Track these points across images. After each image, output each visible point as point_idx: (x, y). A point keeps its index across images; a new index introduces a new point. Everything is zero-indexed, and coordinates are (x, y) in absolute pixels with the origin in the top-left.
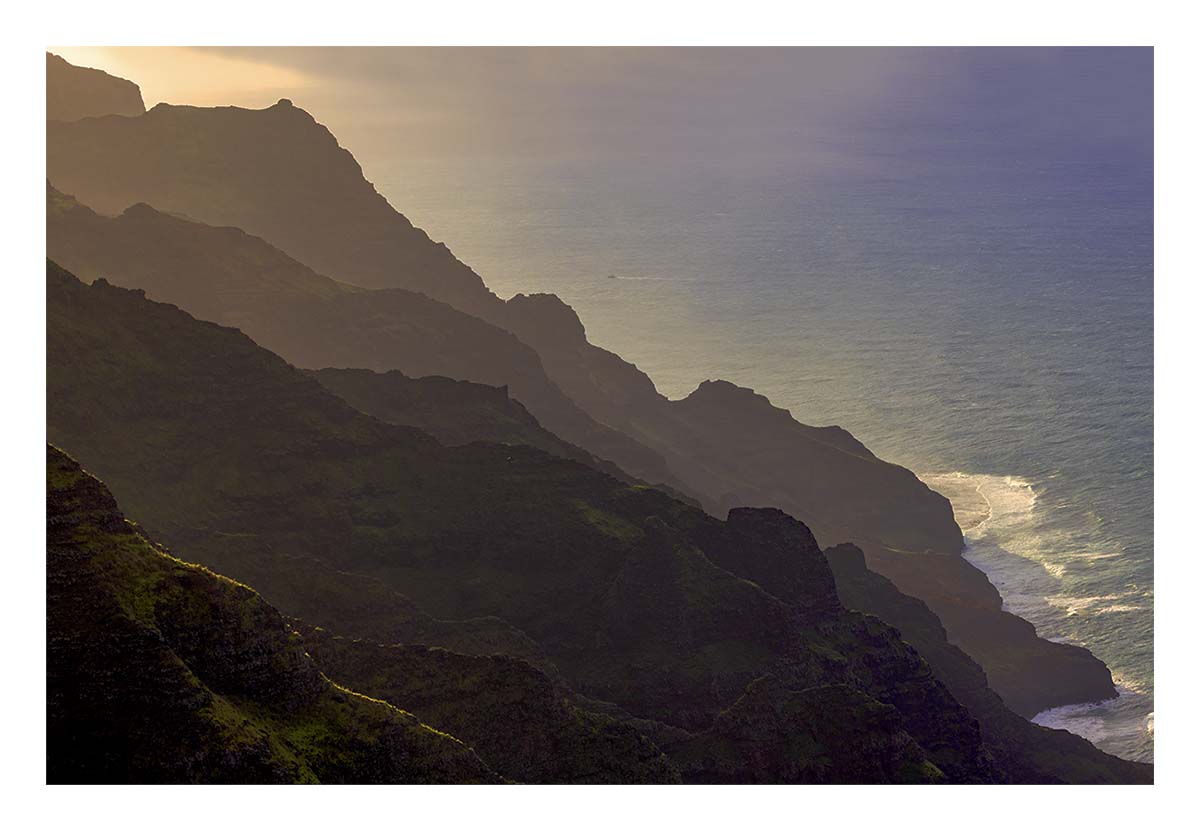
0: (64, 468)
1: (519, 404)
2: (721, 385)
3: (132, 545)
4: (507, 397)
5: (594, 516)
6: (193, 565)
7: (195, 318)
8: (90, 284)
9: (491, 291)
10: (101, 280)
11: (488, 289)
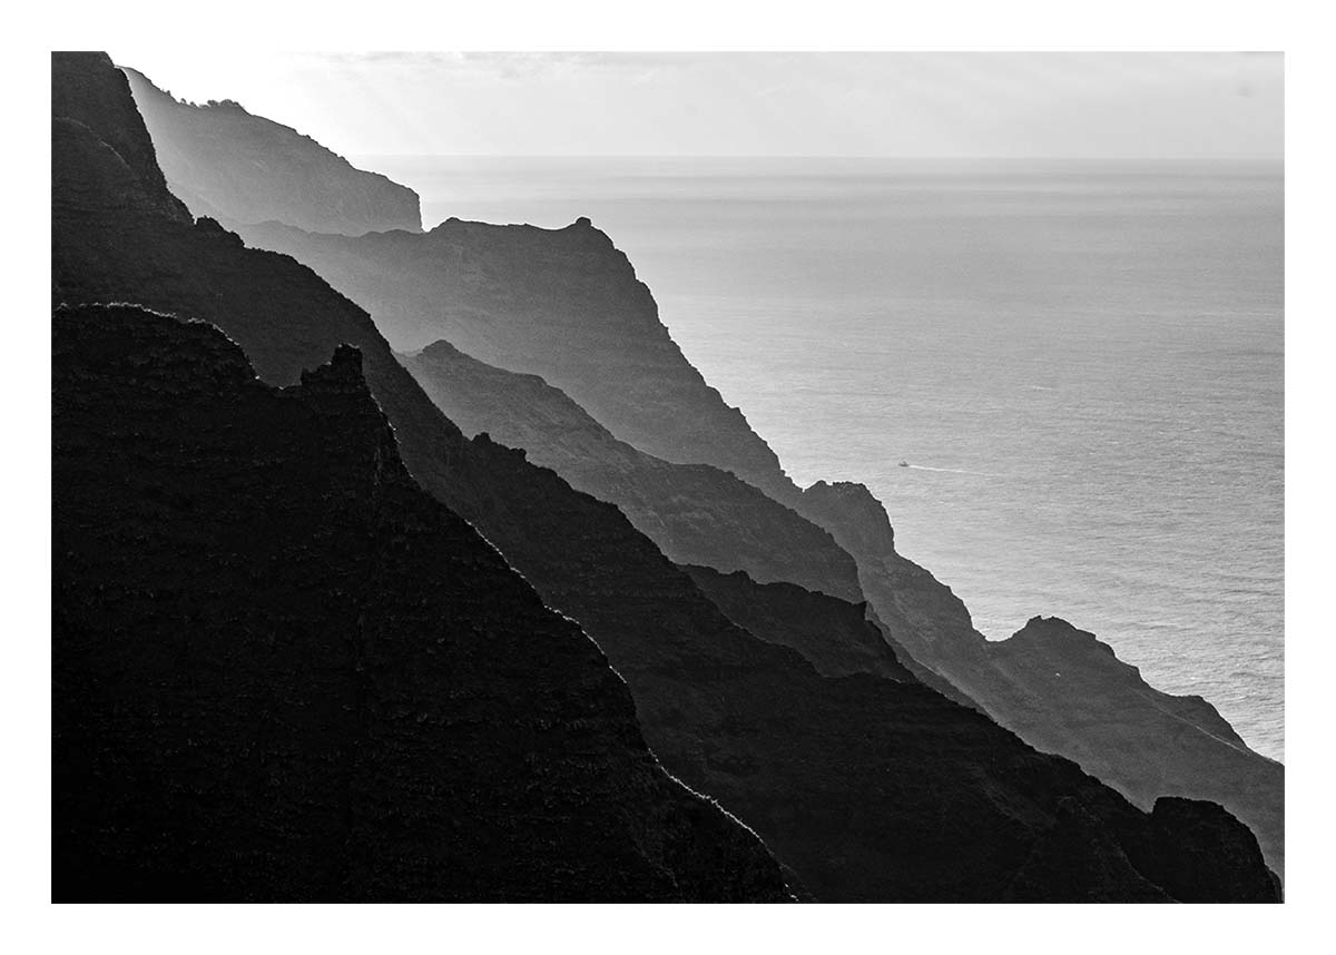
0: (594, 662)
1: (877, 628)
2: (1057, 624)
3: (646, 764)
4: (864, 617)
5: (991, 789)
6: (703, 797)
7: (573, 488)
8: (472, 439)
9: (786, 475)
10: (484, 434)
11: (784, 472)
